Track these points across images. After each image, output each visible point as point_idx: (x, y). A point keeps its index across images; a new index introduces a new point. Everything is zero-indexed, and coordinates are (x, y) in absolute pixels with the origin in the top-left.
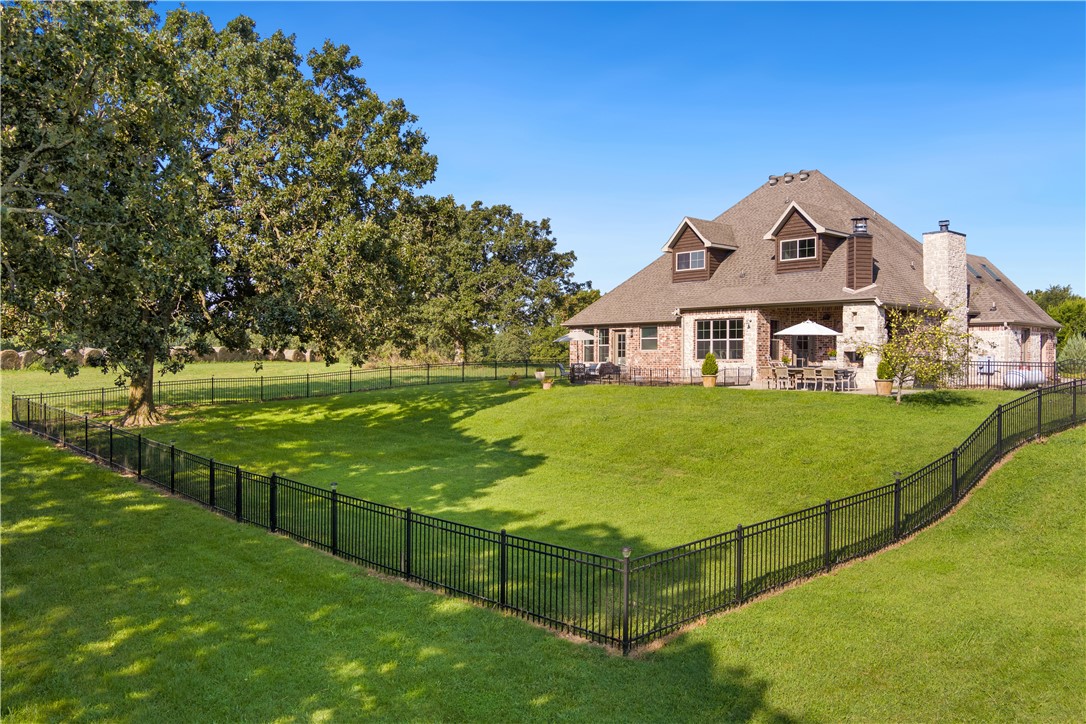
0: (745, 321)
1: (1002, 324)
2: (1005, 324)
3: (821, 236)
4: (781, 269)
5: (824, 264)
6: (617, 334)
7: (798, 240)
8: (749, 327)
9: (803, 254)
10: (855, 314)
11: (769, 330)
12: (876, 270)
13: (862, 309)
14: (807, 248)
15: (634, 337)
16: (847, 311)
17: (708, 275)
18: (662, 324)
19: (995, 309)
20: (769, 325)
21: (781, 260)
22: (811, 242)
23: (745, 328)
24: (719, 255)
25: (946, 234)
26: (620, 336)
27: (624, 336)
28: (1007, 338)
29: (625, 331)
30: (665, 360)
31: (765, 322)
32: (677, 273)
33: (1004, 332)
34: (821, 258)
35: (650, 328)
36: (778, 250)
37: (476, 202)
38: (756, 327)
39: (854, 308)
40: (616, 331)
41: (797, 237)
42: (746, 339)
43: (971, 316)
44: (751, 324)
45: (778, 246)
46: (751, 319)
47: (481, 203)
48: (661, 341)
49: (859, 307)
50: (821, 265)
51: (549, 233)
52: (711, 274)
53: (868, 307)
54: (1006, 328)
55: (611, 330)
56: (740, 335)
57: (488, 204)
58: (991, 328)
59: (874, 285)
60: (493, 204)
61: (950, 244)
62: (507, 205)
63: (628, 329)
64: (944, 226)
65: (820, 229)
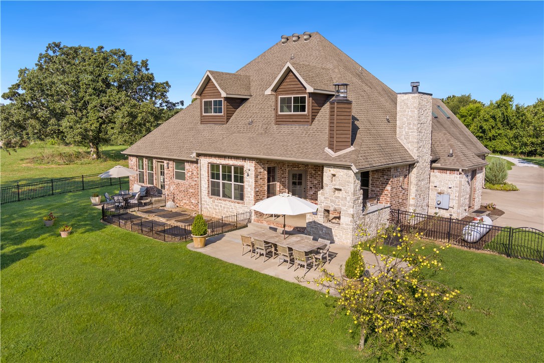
0: (245, 169)
1: (458, 170)
2: (460, 170)
3: (311, 94)
4: (280, 120)
5: (313, 119)
6: (159, 164)
7: (292, 96)
8: (248, 175)
9: (296, 110)
10: (334, 175)
11: (266, 177)
12: (355, 129)
13: (340, 173)
14: (300, 104)
15: (171, 169)
16: (328, 172)
17: (225, 120)
18: (188, 161)
19: (451, 155)
20: (266, 172)
21: (279, 113)
22: (303, 100)
23: (245, 175)
24: (236, 103)
25: (416, 95)
26: (161, 165)
27: (163, 165)
28: (461, 182)
29: (163, 162)
30: (191, 191)
31: (262, 170)
32: (204, 116)
33: (458, 176)
34: (310, 113)
35: (180, 163)
36: (277, 104)
37: (99, 47)
38: (253, 176)
39: (333, 171)
40: (158, 162)
41: (292, 94)
42: (246, 184)
43: (433, 162)
44: (250, 172)
45: (277, 101)
46: (249, 167)
47: (102, 48)
48: (188, 175)
49: (338, 170)
50: (310, 120)
51: (147, 70)
52: (228, 119)
53: (345, 171)
54: (460, 174)
55: (154, 161)
56: (242, 180)
57: (107, 49)
58: (448, 172)
59: (352, 148)
60: (111, 49)
61: (420, 104)
62: (122, 49)
63: (165, 162)
64: (415, 88)
65: (310, 89)
